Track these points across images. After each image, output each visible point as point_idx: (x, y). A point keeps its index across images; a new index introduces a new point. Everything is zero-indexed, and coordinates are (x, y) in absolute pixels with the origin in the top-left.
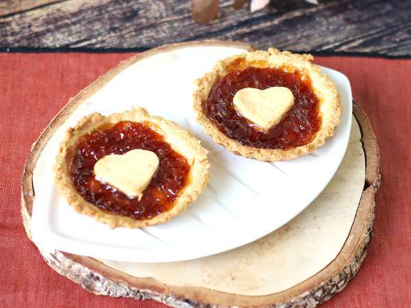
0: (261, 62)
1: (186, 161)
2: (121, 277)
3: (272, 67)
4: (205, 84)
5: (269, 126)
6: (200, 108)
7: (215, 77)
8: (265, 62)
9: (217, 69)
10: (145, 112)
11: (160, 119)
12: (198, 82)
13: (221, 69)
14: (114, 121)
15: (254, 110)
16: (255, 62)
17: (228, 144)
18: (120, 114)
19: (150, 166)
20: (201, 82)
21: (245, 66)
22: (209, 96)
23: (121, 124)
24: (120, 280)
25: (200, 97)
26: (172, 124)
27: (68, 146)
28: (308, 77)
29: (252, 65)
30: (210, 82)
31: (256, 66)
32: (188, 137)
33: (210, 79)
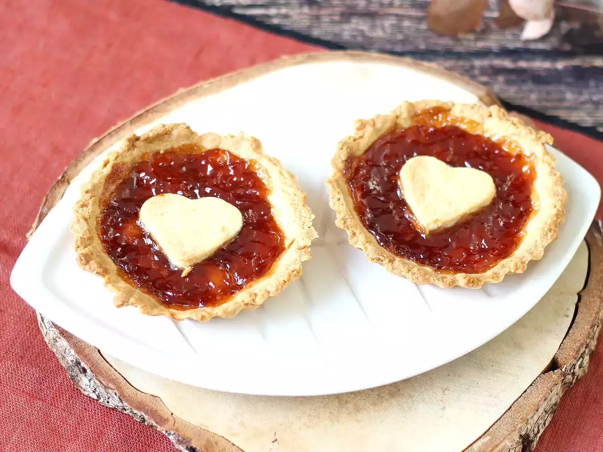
0: (471, 122)
1: (282, 240)
2: (114, 381)
3: (486, 135)
4: (369, 130)
5: (433, 226)
6: (341, 166)
7: (388, 125)
8: (478, 124)
9: (398, 114)
10: (257, 145)
11: (275, 162)
12: (358, 125)
13: (405, 115)
14: (208, 145)
15: (423, 195)
16: (462, 120)
17: (354, 234)
18: (220, 137)
19: (224, 229)
20: (363, 125)
21: (447, 121)
22: (367, 151)
23: (216, 152)
24: (111, 385)
25: (348, 148)
26: (287, 176)
27: (118, 161)
28: (532, 169)
29: (458, 124)
30: (376, 130)
31: (463, 127)
32: (301, 204)
33: (379, 125)
